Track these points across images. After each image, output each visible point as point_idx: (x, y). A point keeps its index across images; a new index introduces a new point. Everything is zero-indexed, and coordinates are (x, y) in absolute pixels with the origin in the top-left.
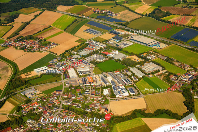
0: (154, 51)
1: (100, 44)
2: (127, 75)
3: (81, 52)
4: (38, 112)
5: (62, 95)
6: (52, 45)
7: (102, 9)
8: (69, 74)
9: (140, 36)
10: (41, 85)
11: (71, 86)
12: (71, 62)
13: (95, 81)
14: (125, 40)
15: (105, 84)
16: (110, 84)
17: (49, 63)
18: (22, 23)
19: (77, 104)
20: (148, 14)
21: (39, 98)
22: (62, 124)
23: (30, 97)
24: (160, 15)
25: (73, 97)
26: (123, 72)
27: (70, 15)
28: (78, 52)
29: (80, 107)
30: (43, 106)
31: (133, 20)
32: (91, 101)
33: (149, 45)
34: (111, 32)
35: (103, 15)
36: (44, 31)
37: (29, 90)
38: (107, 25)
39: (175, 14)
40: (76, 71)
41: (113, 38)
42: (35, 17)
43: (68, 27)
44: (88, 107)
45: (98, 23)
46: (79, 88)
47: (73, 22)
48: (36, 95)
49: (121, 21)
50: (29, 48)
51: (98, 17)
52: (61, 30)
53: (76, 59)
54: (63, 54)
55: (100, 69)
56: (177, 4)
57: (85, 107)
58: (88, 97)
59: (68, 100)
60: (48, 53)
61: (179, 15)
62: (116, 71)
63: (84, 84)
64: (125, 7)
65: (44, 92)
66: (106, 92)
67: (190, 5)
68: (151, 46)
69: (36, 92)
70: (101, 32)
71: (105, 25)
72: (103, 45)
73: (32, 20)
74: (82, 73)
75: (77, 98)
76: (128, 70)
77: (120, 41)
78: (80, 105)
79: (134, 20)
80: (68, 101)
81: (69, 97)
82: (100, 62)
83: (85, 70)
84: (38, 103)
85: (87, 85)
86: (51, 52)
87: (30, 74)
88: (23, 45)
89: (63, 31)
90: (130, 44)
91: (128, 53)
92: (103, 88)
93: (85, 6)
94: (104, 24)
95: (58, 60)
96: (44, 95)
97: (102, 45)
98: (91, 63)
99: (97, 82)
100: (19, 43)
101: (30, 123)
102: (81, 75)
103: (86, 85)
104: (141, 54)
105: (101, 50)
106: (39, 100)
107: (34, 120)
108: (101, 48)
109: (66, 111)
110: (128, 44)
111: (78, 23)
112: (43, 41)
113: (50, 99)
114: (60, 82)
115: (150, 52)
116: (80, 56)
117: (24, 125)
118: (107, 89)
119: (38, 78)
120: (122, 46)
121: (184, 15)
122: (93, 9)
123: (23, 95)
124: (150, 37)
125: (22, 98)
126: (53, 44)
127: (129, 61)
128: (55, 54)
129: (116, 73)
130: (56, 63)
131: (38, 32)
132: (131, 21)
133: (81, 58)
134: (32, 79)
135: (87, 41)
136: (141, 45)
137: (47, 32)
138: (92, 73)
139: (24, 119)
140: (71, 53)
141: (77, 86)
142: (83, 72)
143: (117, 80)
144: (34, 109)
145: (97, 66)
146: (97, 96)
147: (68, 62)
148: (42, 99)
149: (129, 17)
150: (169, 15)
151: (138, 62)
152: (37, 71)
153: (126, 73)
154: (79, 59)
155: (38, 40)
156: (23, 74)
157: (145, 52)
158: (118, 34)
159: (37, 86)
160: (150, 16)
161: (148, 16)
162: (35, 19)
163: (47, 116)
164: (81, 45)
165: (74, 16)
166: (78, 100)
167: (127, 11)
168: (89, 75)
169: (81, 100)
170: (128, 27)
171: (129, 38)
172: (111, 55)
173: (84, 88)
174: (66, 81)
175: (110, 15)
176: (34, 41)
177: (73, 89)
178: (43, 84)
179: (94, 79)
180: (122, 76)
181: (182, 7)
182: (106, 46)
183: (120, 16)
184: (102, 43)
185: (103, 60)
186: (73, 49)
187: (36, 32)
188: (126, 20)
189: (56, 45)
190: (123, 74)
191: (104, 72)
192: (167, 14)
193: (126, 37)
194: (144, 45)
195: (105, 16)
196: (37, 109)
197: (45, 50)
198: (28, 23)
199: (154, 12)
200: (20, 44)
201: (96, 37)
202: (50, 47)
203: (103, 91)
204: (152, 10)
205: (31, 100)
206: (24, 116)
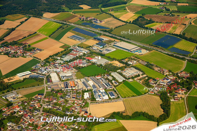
0: (135, 57)
1: (84, 50)
2: (108, 79)
3: (64, 57)
4: (19, 115)
5: (43, 98)
6: (37, 51)
7: (88, 16)
8: (51, 79)
9: (122, 42)
10: (23, 89)
11: (53, 90)
12: (54, 67)
13: (76, 85)
14: (109, 46)
15: (87, 88)
16: (91, 88)
17: (33, 68)
18: (7, 29)
19: (57, 107)
20: (132, 21)
21: (20, 102)
22: (41, 126)
23: (11, 101)
24: (143, 22)
25: (54, 100)
26: (104, 77)
27: (55, 22)
28: (61, 57)
29: (60, 110)
30: (24, 109)
31: (116, 27)
32: (72, 104)
33: (131, 51)
34: (95, 39)
35: (88, 22)
36: (29, 37)
37: (11, 94)
38: (91, 32)
39: (157, 22)
40: (58, 75)
41: (97, 44)
42: (20, 23)
43: (53, 33)
44: (69, 110)
45: (83, 29)
46: (60, 92)
47: (58, 29)
48: (17, 99)
49: (105, 28)
50: (13, 53)
51: (83, 24)
52: (46, 36)
53: (59, 64)
54: (46, 59)
55: (82, 73)
56: (160, 12)
57: (65, 110)
58: (69, 101)
59: (49, 103)
60: (32, 58)
61: (161, 23)
62: (98, 75)
63: (65, 88)
64: (110, 14)
65: (26, 96)
66: (86, 96)
67: (172, 14)
68: (133, 52)
69: (18, 96)
70: (85, 38)
71: (90, 31)
72: (87, 51)
73: (17, 26)
74: (65, 78)
75: (58, 102)
76: (110, 75)
77: (103, 47)
78: (61, 108)
79: (118, 27)
80: (49, 105)
81: (50, 101)
82: (82, 67)
83: (67, 75)
84: (19, 106)
85: (69, 89)
86: (35, 57)
87: (13, 78)
88: (7, 50)
89: (48, 37)
90: (113, 50)
91: (110, 58)
92: (84, 91)
93: (71, 13)
94: (88, 31)
95: (42, 65)
96: (26, 99)
97: (85, 51)
98: (73, 68)
99: (78, 86)
100: (3, 48)
101: (10, 126)
102: (64, 79)
103: (67, 89)
104: (123, 59)
105: (84, 55)
106: (20, 104)
107: (14, 123)
108: (84, 53)
109: (46, 114)
110: (111, 50)
111: (64, 30)
112: (27, 47)
113: (31, 102)
114: (43, 86)
115: (132, 58)
116: (63, 61)
117: (3, 128)
118: (87, 93)
119: (21, 82)
120: (105, 52)
121: (166, 23)
122: (79, 16)
123: (5, 98)
124: (133, 43)
125: (4, 102)
126: (38, 49)
127: (110, 66)
128: (39, 59)
129: (97, 78)
130: (39, 68)
131: (23, 38)
132: (115, 28)
133: (64, 64)
134: (14, 83)
135: (71, 47)
136: (124, 51)
137: (31, 38)
138: (74, 78)
139: (4, 121)
140: (54, 58)
141: (59, 90)
142: (65, 76)
143: (97, 84)
144: (15, 112)
145: (80, 71)
146: (78, 99)
147: (51, 66)
148: (23, 102)
149: (113, 24)
150: (152, 22)
151: (119, 67)
152: (20, 76)
153: (107, 77)
154: (62, 64)
155: (23, 46)
156: (6, 79)
157: (126, 58)
158: (101, 40)
159: (19, 90)
160: (133, 24)
161: (131, 24)
162: (21, 26)
163: (27, 119)
164: (65, 50)
165: (59, 23)
166: (59, 104)
167: (112, 18)
168: (71, 79)
169: (62, 103)
170: (112, 34)
171: (113, 45)
172: (94, 60)
173: (65, 92)
174: (48, 85)
175: (95, 22)
176: (18, 47)
177: (55, 93)
178: (25, 88)
179: (76, 83)
180: (103, 81)
181: (165, 15)
182: (89, 52)
183: (104, 23)
184: (86, 49)
185: (85, 65)
186: (56, 55)
187: (21, 38)
188: (111, 27)
189: (40, 50)
190: (104, 78)
191: (86, 76)
192: (150, 22)
193: (110, 43)
194: (126, 51)
195: (90, 23)
196: (18, 112)
197: (29, 56)
198: (13, 29)
199: (137, 20)
200: (4, 50)
201: (80, 43)
202: (34, 52)
203: (84, 94)
204: (136, 17)
205: (12, 104)
206: (4, 119)
